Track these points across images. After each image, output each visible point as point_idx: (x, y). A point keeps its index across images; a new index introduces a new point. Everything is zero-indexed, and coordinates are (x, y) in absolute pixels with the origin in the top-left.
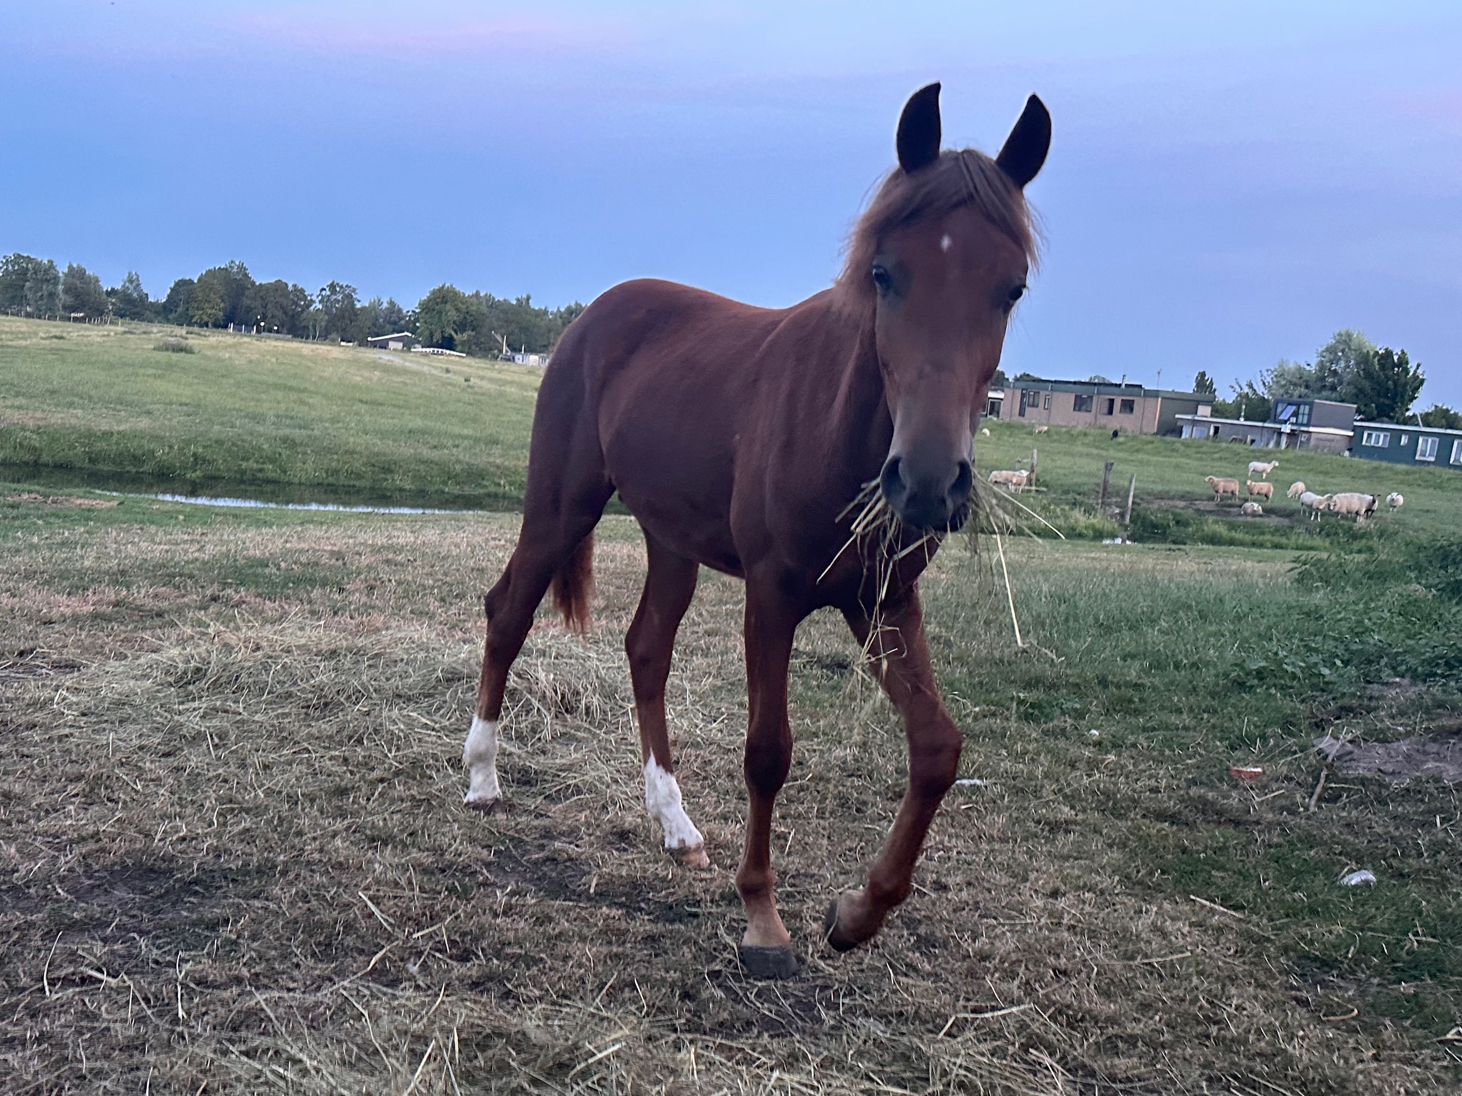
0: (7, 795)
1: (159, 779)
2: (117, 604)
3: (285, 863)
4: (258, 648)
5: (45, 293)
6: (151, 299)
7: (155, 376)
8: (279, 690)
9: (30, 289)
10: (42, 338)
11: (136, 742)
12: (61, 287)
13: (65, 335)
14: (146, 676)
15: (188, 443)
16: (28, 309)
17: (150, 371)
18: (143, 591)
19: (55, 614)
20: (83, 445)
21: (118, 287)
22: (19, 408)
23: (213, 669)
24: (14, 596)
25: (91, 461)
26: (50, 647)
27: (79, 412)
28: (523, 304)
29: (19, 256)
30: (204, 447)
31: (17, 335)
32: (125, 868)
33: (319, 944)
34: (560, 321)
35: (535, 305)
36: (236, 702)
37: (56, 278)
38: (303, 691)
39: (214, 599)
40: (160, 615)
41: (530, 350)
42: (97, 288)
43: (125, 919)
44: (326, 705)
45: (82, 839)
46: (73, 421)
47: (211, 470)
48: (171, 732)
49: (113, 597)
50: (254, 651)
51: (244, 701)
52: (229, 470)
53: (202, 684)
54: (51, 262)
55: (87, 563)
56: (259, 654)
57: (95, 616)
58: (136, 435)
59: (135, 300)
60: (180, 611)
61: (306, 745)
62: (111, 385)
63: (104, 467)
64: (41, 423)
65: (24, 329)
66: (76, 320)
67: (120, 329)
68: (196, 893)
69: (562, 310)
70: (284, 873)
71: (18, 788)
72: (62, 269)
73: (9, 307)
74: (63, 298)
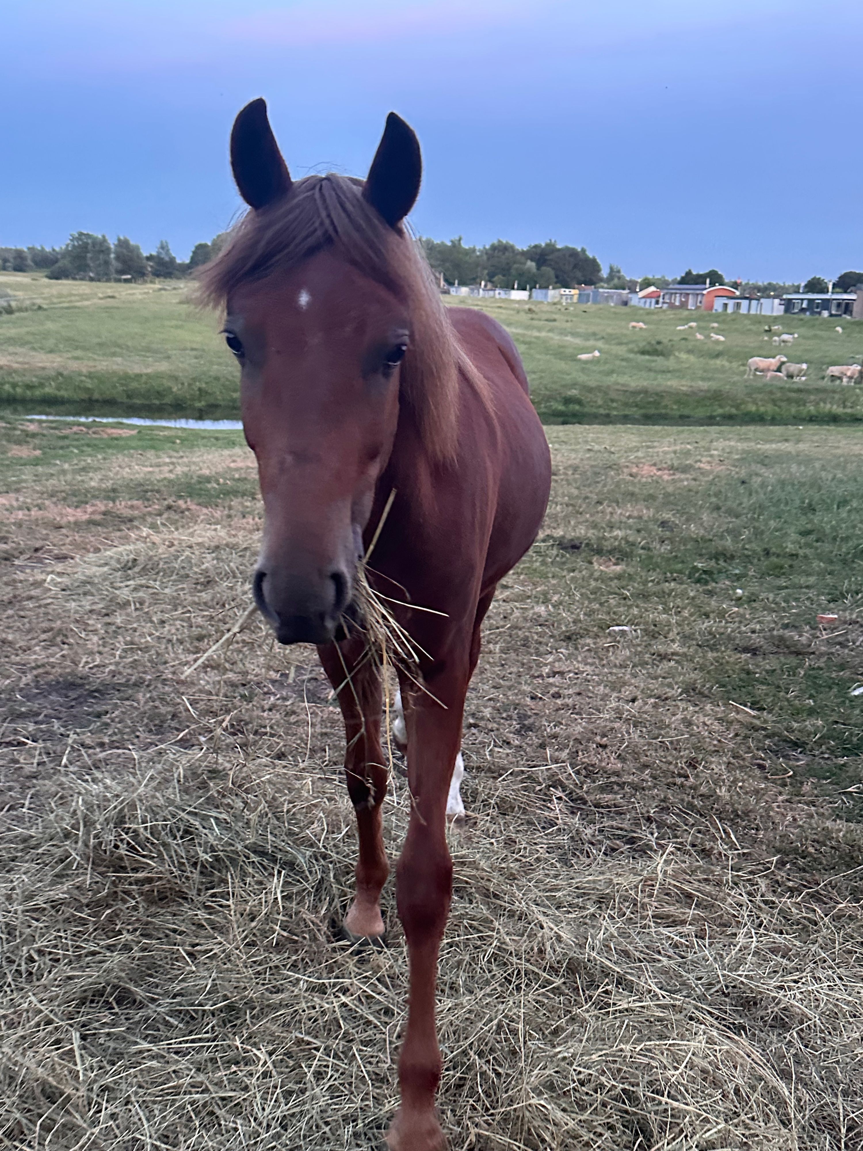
0: (4, 641)
1: (96, 630)
2: (104, 514)
3: (150, 680)
4: (172, 545)
5: (102, 262)
6: (178, 261)
7: (177, 327)
8: (182, 572)
9: (91, 258)
10: (101, 299)
11: (88, 608)
12: (112, 256)
13: (116, 295)
14: (106, 564)
15: (194, 379)
16: (92, 275)
17: (174, 323)
18: (123, 503)
19: (64, 522)
20: (122, 385)
21: (154, 253)
22: (77, 358)
23: (142, 559)
24: (40, 509)
25: (129, 397)
26: (54, 545)
27: (119, 360)
28: (456, 246)
29: (81, 234)
30: (206, 383)
31: (84, 297)
32: (58, 682)
33: (155, 725)
34: (485, 257)
35: (465, 245)
36: (155, 580)
37: (108, 249)
38: (196, 573)
39: (169, 507)
40: (131, 520)
41: (462, 283)
42: (139, 256)
43: (51, 711)
44: (208, 582)
45: (38, 667)
46: (115, 367)
47: (212, 401)
48: (111, 601)
49: (103, 508)
50: (169, 547)
51: (161, 581)
52: (224, 400)
53: (137, 569)
54: (104, 237)
55: (93, 484)
56: (172, 549)
57: (91, 522)
58: (159, 376)
59: (167, 262)
60: (143, 518)
61: (189, 608)
62: (143, 336)
63: (138, 401)
64: (92, 370)
65: (88, 291)
66: (126, 281)
67: (157, 286)
68: (95, 697)
69: (487, 247)
70: (148, 686)
71: (10, 637)
72: (112, 243)
73: (78, 274)
74: (115, 264)
